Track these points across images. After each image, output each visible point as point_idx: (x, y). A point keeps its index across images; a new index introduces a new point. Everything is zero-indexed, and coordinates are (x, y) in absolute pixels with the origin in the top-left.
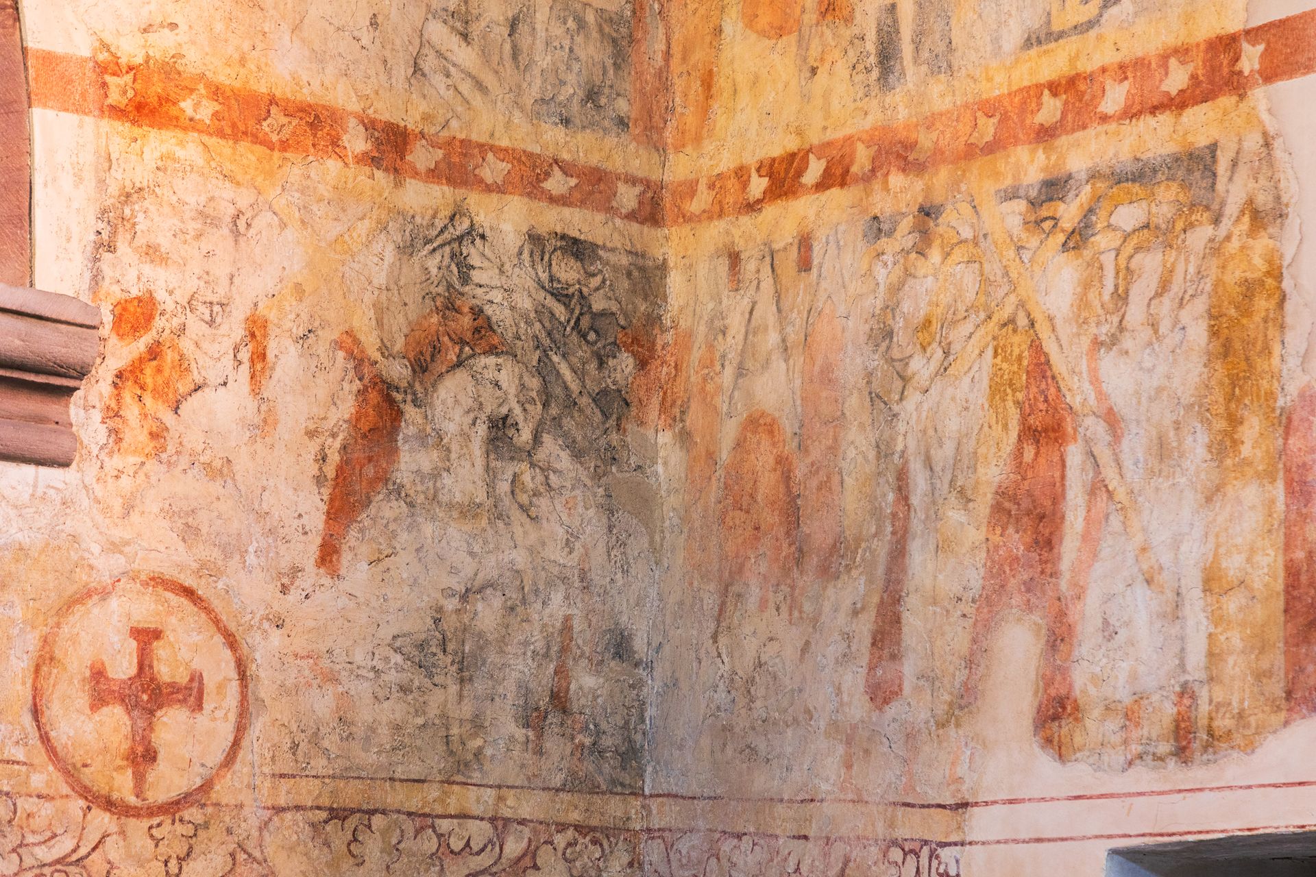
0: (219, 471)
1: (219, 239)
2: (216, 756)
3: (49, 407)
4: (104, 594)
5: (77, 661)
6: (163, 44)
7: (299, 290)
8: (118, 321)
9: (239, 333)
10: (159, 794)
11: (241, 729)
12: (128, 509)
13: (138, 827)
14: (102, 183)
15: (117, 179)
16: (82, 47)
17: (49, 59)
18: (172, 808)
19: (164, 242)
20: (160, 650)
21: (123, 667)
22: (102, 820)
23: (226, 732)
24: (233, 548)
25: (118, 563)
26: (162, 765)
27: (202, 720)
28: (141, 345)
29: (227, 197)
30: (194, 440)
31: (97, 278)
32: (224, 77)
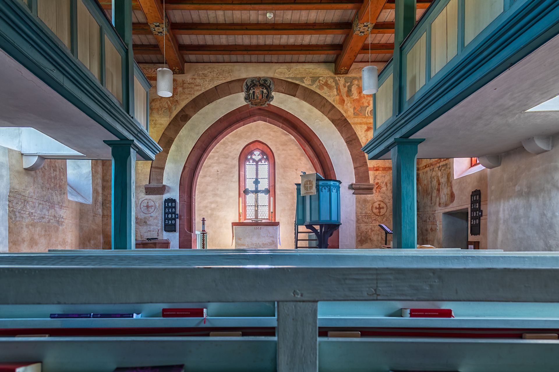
0: (384, 193)
1: (383, 178)
2: (385, 212)
3: (371, 191)
4: (376, 202)
5: (374, 206)
6: (378, 165)
7: (389, 180)
8: (376, 184)
9: (385, 184)
10: (381, 215)
11: (387, 210)
12: (377, 196)
13: (380, 217)
14: (374, 175)
15: (375, 175)
16: (372, 166)
17: (370, 168)
18: (382, 215)
19: (379, 178)
20: (380, 205)
21: (378, 207)
22: (377, 217)
23: (386, 210)
24: (385, 198)
25: (377, 200)
26: (381, 213)
27: (384, 210)
28: (378, 185)
29: (383, 175)
30: (382, 191)
31: (374, 182)
32: (383, 166)
